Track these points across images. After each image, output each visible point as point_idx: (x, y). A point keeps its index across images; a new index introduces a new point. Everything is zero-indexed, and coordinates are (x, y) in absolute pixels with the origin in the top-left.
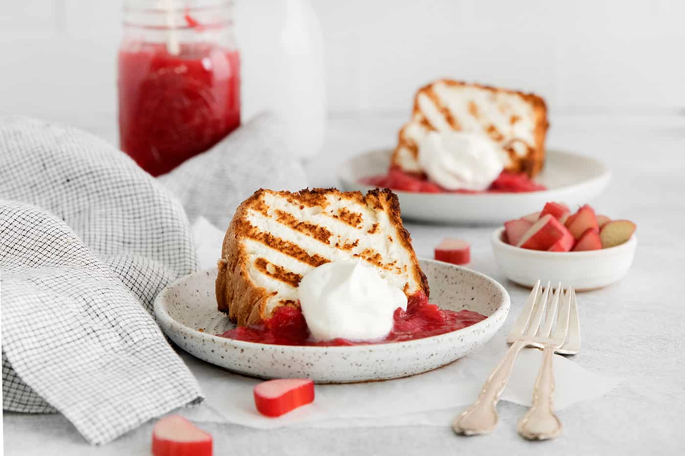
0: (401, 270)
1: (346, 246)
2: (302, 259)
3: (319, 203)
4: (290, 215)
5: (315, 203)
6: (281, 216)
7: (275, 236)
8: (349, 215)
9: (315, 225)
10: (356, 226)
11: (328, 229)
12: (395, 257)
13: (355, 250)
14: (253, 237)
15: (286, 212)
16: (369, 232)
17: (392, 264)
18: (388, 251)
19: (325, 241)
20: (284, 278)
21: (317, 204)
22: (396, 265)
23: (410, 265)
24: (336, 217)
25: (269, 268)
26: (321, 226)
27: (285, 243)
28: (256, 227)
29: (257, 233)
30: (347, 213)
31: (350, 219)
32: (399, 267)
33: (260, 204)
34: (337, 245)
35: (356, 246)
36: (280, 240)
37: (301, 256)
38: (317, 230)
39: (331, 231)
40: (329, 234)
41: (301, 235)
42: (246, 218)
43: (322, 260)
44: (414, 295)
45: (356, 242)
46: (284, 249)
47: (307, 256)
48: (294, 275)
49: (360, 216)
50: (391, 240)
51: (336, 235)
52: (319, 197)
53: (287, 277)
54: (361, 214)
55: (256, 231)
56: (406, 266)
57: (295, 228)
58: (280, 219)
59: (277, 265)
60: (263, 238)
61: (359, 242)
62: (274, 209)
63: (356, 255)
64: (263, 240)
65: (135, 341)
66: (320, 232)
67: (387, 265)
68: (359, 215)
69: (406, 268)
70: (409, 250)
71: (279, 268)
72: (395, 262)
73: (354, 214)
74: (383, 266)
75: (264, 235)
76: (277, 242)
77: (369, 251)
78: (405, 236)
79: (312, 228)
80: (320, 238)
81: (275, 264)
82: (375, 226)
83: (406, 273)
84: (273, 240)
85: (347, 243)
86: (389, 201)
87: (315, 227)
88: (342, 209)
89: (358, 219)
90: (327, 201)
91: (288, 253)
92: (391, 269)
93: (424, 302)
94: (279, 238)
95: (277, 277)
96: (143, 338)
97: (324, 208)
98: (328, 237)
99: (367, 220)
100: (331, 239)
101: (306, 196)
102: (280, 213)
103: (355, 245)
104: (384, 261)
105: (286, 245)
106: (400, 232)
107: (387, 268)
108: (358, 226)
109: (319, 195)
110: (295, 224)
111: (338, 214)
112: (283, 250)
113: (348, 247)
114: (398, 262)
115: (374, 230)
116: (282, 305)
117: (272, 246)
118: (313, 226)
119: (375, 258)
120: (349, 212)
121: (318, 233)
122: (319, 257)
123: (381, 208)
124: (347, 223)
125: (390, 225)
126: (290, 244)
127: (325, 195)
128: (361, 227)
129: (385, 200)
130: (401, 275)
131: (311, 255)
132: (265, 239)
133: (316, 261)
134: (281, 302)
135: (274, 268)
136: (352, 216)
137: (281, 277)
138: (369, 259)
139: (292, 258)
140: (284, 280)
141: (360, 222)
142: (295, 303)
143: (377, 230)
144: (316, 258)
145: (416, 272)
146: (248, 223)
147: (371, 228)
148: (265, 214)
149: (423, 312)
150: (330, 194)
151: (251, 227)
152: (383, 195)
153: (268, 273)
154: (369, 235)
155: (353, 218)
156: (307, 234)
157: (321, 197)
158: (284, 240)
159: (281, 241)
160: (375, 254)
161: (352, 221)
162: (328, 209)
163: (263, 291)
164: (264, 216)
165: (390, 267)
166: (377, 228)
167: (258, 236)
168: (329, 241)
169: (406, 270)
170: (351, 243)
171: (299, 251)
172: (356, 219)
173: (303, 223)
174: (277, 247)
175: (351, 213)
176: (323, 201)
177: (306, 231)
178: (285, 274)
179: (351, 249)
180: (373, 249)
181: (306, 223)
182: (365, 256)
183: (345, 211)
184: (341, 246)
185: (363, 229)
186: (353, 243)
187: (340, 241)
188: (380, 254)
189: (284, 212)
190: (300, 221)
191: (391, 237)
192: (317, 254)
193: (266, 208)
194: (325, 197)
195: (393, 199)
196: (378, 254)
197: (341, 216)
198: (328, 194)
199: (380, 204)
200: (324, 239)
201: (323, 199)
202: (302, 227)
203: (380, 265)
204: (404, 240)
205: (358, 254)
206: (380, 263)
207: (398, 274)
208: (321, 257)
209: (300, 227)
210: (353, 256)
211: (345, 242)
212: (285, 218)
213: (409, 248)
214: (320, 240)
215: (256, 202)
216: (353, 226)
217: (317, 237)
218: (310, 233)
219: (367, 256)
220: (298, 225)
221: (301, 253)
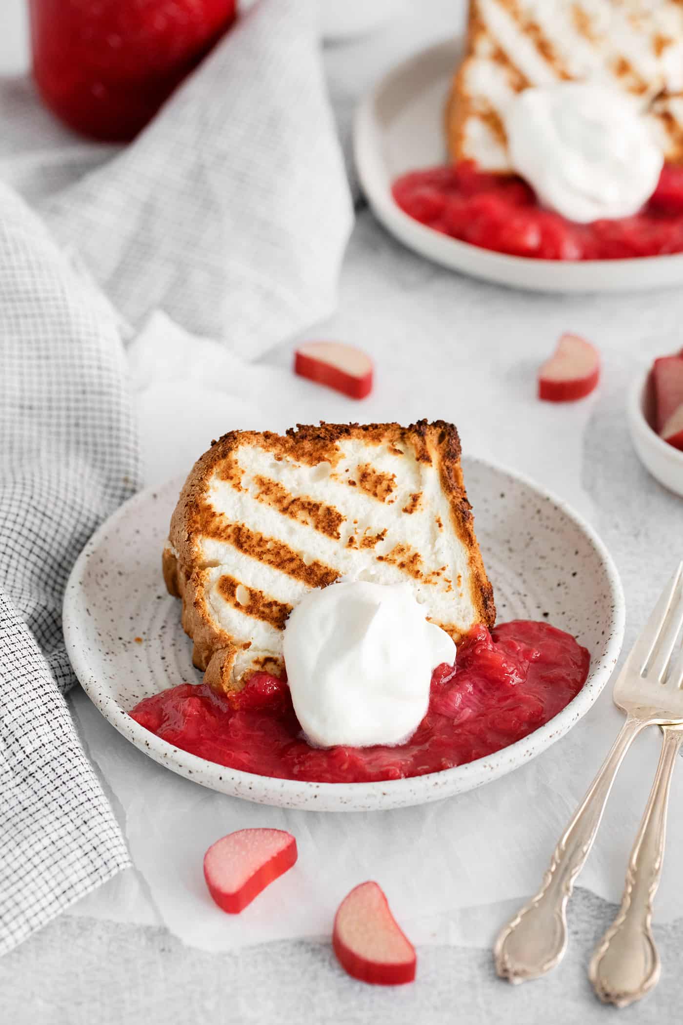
0: (452, 584)
1: (366, 542)
2: (293, 572)
3: (326, 456)
4: (277, 485)
5: (319, 457)
6: (263, 488)
7: (251, 530)
8: (373, 478)
9: (318, 503)
10: (384, 500)
11: (340, 509)
12: (445, 558)
13: (380, 548)
14: (217, 534)
15: (271, 480)
16: (405, 510)
17: (438, 574)
18: (433, 546)
19: (331, 535)
20: (263, 612)
21: (324, 460)
22: (445, 574)
23: (466, 574)
24: (352, 483)
25: (241, 595)
26: (327, 503)
27: (267, 542)
28: (221, 515)
29: (224, 524)
30: (372, 474)
31: (376, 487)
32: (449, 580)
33: (229, 467)
34: (351, 540)
35: (383, 540)
36: (259, 537)
37: (293, 565)
38: (321, 512)
39: (343, 514)
40: (339, 518)
41: (294, 523)
42: (205, 499)
43: (325, 571)
44: (469, 632)
45: (383, 534)
46: (265, 553)
47: (302, 565)
48: (279, 605)
49: (392, 480)
50: (440, 525)
51: (350, 519)
52: (327, 446)
53: (267, 610)
54: (394, 476)
55: (221, 522)
56: (460, 577)
57: (285, 510)
58: (263, 493)
59: (253, 588)
60: (232, 534)
61: (388, 533)
62: (253, 475)
63: (380, 558)
64: (232, 539)
65: (28, 753)
66: (325, 516)
67: (429, 575)
68: (390, 477)
69: (459, 581)
70: (468, 545)
71: (256, 593)
72: (443, 569)
73: (383, 476)
74: (423, 577)
75: (235, 529)
76: (254, 542)
77: (402, 550)
78: (463, 518)
79: (312, 508)
80: (324, 528)
81: (249, 586)
82: (415, 498)
83: (460, 590)
84: (248, 537)
85: (367, 535)
86: (442, 445)
87: (317, 507)
88: (364, 467)
89: (389, 486)
90: (339, 453)
91: (270, 562)
92: (436, 583)
93: (483, 647)
94: (258, 533)
95: (251, 612)
96: (40, 744)
97: (334, 466)
98: (338, 525)
99: (404, 487)
100: (342, 529)
101: (306, 446)
102: (261, 482)
103: (380, 537)
104: (426, 566)
105: (269, 546)
106: (456, 511)
107: (429, 582)
108: (388, 497)
109: (328, 442)
110: (286, 502)
111: (355, 477)
112: (264, 556)
113: (369, 543)
114: (447, 569)
115: (414, 506)
116: (257, 668)
117: (246, 551)
118: (315, 505)
119: (412, 562)
120: (374, 472)
121: (321, 518)
122: (321, 566)
123: (428, 460)
124: (371, 494)
125: (440, 494)
126: (276, 543)
127: (337, 443)
128: (392, 501)
129: (435, 439)
130: (451, 594)
131: (307, 562)
132: (235, 536)
133: (316, 576)
134: (257, 662)
135: (247, 593)
136: (379, 480)
137: (258, 611)
138: (402, 565)
139: (277, 572)
140: (263, 617)
141: (391, 491)
142: (278, 663)
143: (418, 507)
144: (316, 569)
145: (476, 587)
146: (209, 507)
147: (409, 503)
148: (237, 486)
149: (480, 667)
150: (346, 438)
151: (214, 515)
152: (434, 432)
153: (237, 605)
154: (406, 516)
155: (381, 483)
156: (303, 522)
157: (330, 446)
158: (266, 536)
159: (261, 539)
160: (411, 553)
161: (379, 489)
162: (341, 465)
163: (228, 640)
164: (235, 491)
165: (435, 578)
166: (420, 500)
167: (224, 531)
168: (338, 534)
169: (459, 584)
170: (373, 533)
171: (289, 556)
172: (385, 484)
173: (299, 499)
174: (253, 551)
175: (378, 473)
176: (332, 452)
177: (302, 515)
178: (264, 605)
179: (374, 548)
180: (409, 544)
181: (303, 499)
182: (395, 560)
183: (369, 471)
184: (357, 542)
185: (396, 503)
186: (377, 535)
187: (356, 533)
188: (419, 554)
189: (269, 480)
190: (294, 496)
191: (439, 518)
192: (318, 561)
193: (239, 474)
194: (337, 446)
195: (449, 440)
196: (416, 556)
197: (361, 481)
198: (341, 440)
199: (427, 452)
200: (331, 529)
201: (333, 450)
202: (296, 509)
203: (419, 576)
204: (460, 526)
205: (384, 555)
206: (418, 571)
207: (447, 591)
208: (324, 566)
209: (294, 508)
210: (376, 560)
211: (365, 534)
212: (270, 491)
213: (467, 542)
214: (324, 532)
215: (223, 463)
216: (380, 500)
217: (319, 526)
218: (309, 520)
219: (399, 559)
220: (290, 504)
221: (292, 560)
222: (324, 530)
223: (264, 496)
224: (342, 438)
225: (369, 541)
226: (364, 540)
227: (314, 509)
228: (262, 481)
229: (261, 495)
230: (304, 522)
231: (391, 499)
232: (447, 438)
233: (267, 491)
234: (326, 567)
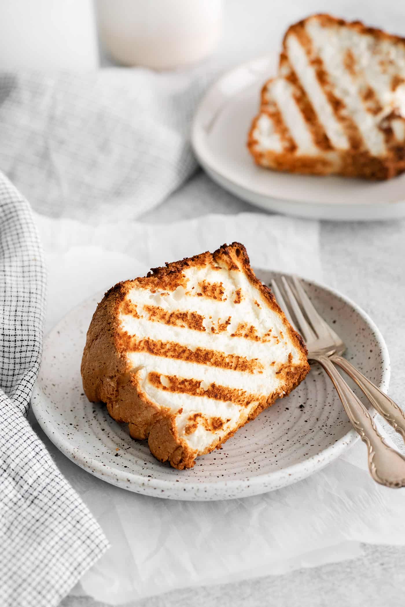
0: (278, 338)
1: (221, 328)
2: (187, 359)
3: (179, 282)
4: (158, 308)
5: (176, 284)
6: (151, 313)
7: (154, 340)
8: (210, 288)
9: (185, 312)
10: (221, 299)
11: (199, 313)
12: (269, 324)
13: (230, 329)
14: (136, 348)
16: (236, 302)
17: (269, 335)
18: (259, 319)
19: (200, 329)
20: (181, 388)
21: (178, 285)
22: (272, 334)
23: (285, 330)
24: (200, 295)
25: (164, 381)
26: (191, 311)
27: (166, 345)
28: (134, 336)
29: (137, 342)
30: (209, 286)
31: (214, 293)
32: (276, 336)
33: (127, 305)
34: (213, 329)
35: (230, 324)
36: (160, 343)
37: (186, 355)
38: (189, 317)
39: (202, 315)
40: (201, 318)
41: (177, 329)
42: (122, 329)
45: (229, 320)
46: (167, 352)
47: (191, 353)
48: (188, 381)
49: (221, 286)
50: (258, 305)
51: (207, 317)
52: (178, 276)
53: (182, 386)
54: (221, 283)
55: (135, 340)
56: (281, 333)
57: (168, 322)
58: (152, 315)
59: (169, 375)
60: (145, 346)
61: (231, 319)
62: (142, 306)
63: (233, 335)
64: (146, 349)
66: (192, 319)
67: (264, 337)
68: (219, 285)
69: (282, 335)
70: (279, 312)
71: (172, 378)
72: (270, 331)
73: (215, 285)
74: (261, 339)
75: (145, 343)
76: (159, 347)
77: (243, 326)
78: (270, 297)
79: (183, 316)
80: (194, 327)
81: (167, 375)
82: (238, 293)
83: (284, 341)
84: (154, 345)
85: (220, 324)
86: (240, 257)
87: (186, 315)
88: (203, 283)
89: (221, 290)
90: (185, 279)
91: (173, 357)
92: (269, 341)
94: (159, 341)
95: (174, 390)
97: (185, 288)
98: (201, 322)
99: (229, 289)
100: (204, 324)
103: (228, 323)
104: (260, 332)
105: (168, 346)
106: (264, 293)
107: (265, 341)
108: (223, 298)
109: (177, 274)
110: (167, 317)
111: (200, 291)
112: (168, 354)
113: (223, 328)
114: (272, 330)
115: (239, 298)
116: (192, 422)
117: (156, 354)
118: (184, 314)
119: (251, 332)
120: (210, 284)
121: (190, 321)
122: (202, 350)
123: (236, 268)
124: (213, 298)
125: (250, 287)
126: (171, 344)
127: (183, 273)
128: (226, 299)
129: (236, 256)
130: (280, 344)
131: (194, 350)
132: (146, 347)
133: (201, 357)
135: (167, 379)
136: (214, 288)
137: (178, 388)
138: (246, 336)
139: (179, 362)
140: (182, 391)
141: (223, 293)
143: (242, 298)
144: (199, 352)
145: (292, 336)
146: (126, 333)
147: (235, 296)
148: (136, 316)
150: (187, 268)
151: (130, 337)
152: (233, 250)
153: (165, 388)
154: (237, 305)
155: (216, 290)
157: (179, 275)
158: (164, 341)
159: (162, 344)
160: (249, 327)
161: (216, 294)
162: (189, 285)
163: (168, 411)
164: (136, 319)
165: (268, 338)
166: (242, 294)
167: (139, 345)
168: (204, 328)
169: (282, 337)
170: (223, 321)
171: (181, 349)
172: (218, 290)
173: (174, 313)
174: (160, 352)
175: (211, 285)
176: (182, 279)
177: (179, 322)
178: (180, 384)
179: (226, 330)
180: (246, 322)
181: (176, 313)
182: (241, 334)
183: (206, 284)
184: (217, 329)
185: (228, 299)
186: (225, 322)
187: (214, 324)
188: (253, 326)
189: (153, 306)
190: (170, 312)
191: (256, 301)
192: (199, 348)
193: (135, 308)
194: (183, 274)
196: (252, 328)
197: (204, 292)
199: (234, 263)
200: (199, 326)
201: (182, 277)
202: (174, 320)
203: (258, 339)
204: (270, 302)
205: (234, 333)
206: (257, 337)
207: (278, 344)
209: (173, 319)
210: (231, 337)
211: (219, 323)
212: (156, 313)
213: (278, 311)
214: (195, 329)
215: (123, 304)
216: (219, 300)
217: (191, 326)
218: (184, 324)
219: (244, 332)
220: (170, 318)
221: (184, 351)
223: (153, 317)
224: (184, 269)
225: (223, 327)
226: (220, 327)
227: (185, 317)
228: (149, 309)
229: (151, 317)
230: (182, 326)
231: (225, 298)
232: (242, 252)
233: (154, 314)
234: (205, 350)
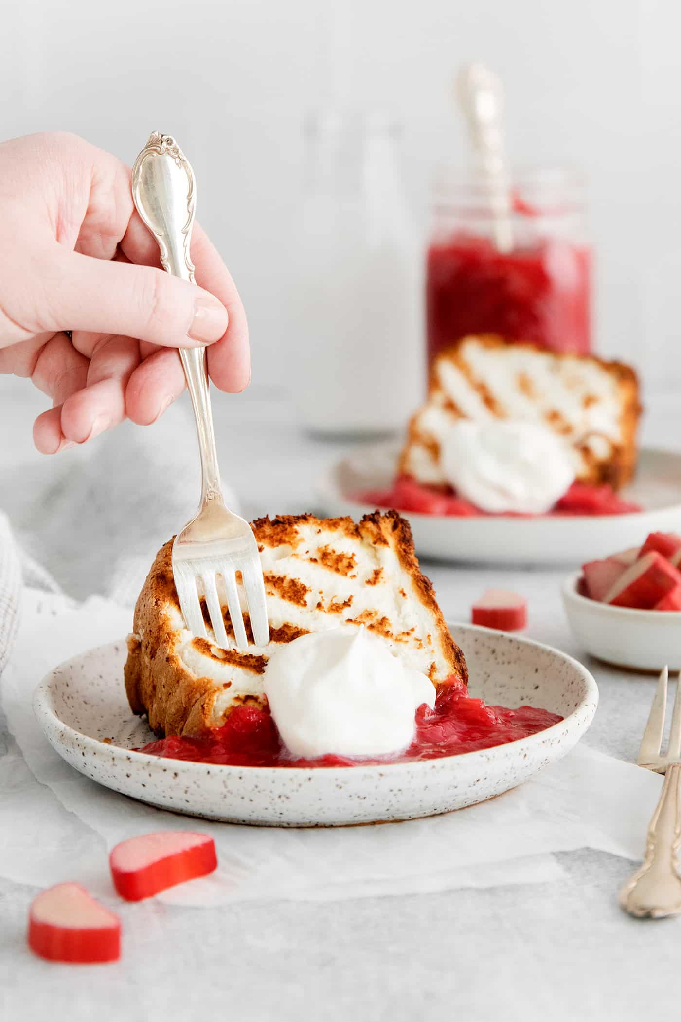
0: (422, 642)
1: (334, 607)
3: (287, 539)
5: (280, 540)
8: (334, 557)
9: (282, 576)
10: (346, 574)
11: (303, 581)
12: (412, 622)
13: (347, 613)
16: (369, 582)
17: (408, 634)
18: (400, 612)
19: (298, 602)
21: (284, 542)
22: (414, 634)
23: (436, 634)
24: (315, 561)
25: (216, 651)
26: (291, 577)
30: (332, 554)
31: (337, 564)
32: (419, 639)
34: (319, 605)
35: (349, 605)
38: (285, 584)
39: (307, 585)
40: (304, 589)
42: (171, 572)
43: (296, 630)
44: (445, 682)
45: (350, 600)
47: (273, 629)
48: (255, 657)
49: (352, 558)
50: (404, 595)
51: (315, 590)
52: (286, 529)
53: (245, 662)
54: (353, 554)
56: (429, 636)
61: (353, 600)
63: (350, 620)
66: (290, 587)
67: (399, 635)
68: (350, 555)
69: (430, 640)
70: (434, 610)
71: (230, 651)
72: (413, 630)
73: (343, 555)
74: (394, 637)
77: (370, 614)
78: (425, 587)
79: (276, 582)
80: (290, 597)
81: (222, 648)
82: (377, 573)
83: (431, 647)
85: (334, 602)
86: (396, 531)
87: (281, 580)
88: (324, 548)
89: (350, 563)
90: (298, 536)
92: (407, 642)
93: (461, 696)
95: (229, 661)
97: (295, 548)
98: (303, 594)
99: (364, 564)
100: (307, 597)
101: (266, 530)
103: (347, 604)
104: (395, 627)
106: (418, 581)
107: (400, 640)
108: (350, 573)
109: (287, 526)
111: (317, 556)
113: (336, 608)
114: (416, 629)
115: (376, 579)
116: (237, 704)
118: (279, 578)
119: (381, 624)
120: (334, 552)
121: (286, 589)
122: (291, 627)
123: (385, 542)
124: (333, 570)
125: (400, 571)
127: (296, 527)
128: (354, 576)
129: (390, 530)
130: (422, 651)
131: (277, 626)
133: (287, 634)
134: (237, 698)
135: (221, 652)
136: (340, 558)
137: (235, 661)
138: (371, 627)
140: (240, 664)
141: (352, 567)
142: (259, 700)
143: (380, 580)
144: (286, 629)
145: (446, 645)
147: (371, 576)
149: (460, 711)
150: (303, 523)
152: (387, 521)
153: (214, 657)
154: (369, 587)
155: (341, 561)
156: (269, 593)
157: (289, 529)
160: (380, 617)
161: (340, 566)
162: (301, 548)
163: (208, 683)
165: (405, 638)
166: (382, 575)
168: (305, 602)
169: (430, 642)
170: (341, 602)
172: (345, 562)
175: (337, 553)
176: (292, 536)
177: (269, 586)
178: (241, 657)
179: (341, 613)
180: (376, 610)
181: (267, 574)
182: (364, 622)
183: (329, 551)
184: (325, 607)
185: (358, 578)
186: (343, 602)
187: (323, 600)
188: (387, 618)
191: (403, 589)
192: (288, 623)
194: (296, 529)
195: (402, 528)
196: (384, 619)
197: (322, 559)
198: (299, 525)
199: (383, 536)
200: (297, 598)
201: (292, 533)
203: (389, 636)
204: (424, 594)
205: (353, 619)
206: (388, 632)
207: (418, 648)
208: (294, 626)
210: (346, 623)
211: (332, 601)
213: (433, 607)
214: (291, 601)
216: (343, 575)
217: (285, 596)
218: (274, 591)
219: (368, 622)
222: (290, 599)
224: (299, 523)
225: (337, 607)
226: (332, 606)
227: (278, 582)
230: (271, 593)
231: (353, 574)
232: (400, 526)
234: (296, 627)
